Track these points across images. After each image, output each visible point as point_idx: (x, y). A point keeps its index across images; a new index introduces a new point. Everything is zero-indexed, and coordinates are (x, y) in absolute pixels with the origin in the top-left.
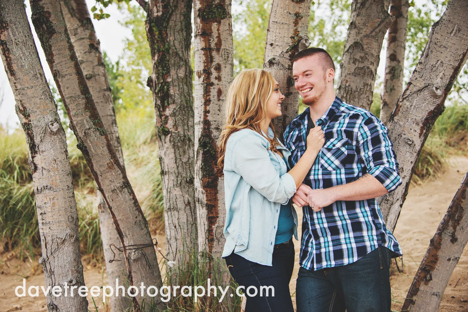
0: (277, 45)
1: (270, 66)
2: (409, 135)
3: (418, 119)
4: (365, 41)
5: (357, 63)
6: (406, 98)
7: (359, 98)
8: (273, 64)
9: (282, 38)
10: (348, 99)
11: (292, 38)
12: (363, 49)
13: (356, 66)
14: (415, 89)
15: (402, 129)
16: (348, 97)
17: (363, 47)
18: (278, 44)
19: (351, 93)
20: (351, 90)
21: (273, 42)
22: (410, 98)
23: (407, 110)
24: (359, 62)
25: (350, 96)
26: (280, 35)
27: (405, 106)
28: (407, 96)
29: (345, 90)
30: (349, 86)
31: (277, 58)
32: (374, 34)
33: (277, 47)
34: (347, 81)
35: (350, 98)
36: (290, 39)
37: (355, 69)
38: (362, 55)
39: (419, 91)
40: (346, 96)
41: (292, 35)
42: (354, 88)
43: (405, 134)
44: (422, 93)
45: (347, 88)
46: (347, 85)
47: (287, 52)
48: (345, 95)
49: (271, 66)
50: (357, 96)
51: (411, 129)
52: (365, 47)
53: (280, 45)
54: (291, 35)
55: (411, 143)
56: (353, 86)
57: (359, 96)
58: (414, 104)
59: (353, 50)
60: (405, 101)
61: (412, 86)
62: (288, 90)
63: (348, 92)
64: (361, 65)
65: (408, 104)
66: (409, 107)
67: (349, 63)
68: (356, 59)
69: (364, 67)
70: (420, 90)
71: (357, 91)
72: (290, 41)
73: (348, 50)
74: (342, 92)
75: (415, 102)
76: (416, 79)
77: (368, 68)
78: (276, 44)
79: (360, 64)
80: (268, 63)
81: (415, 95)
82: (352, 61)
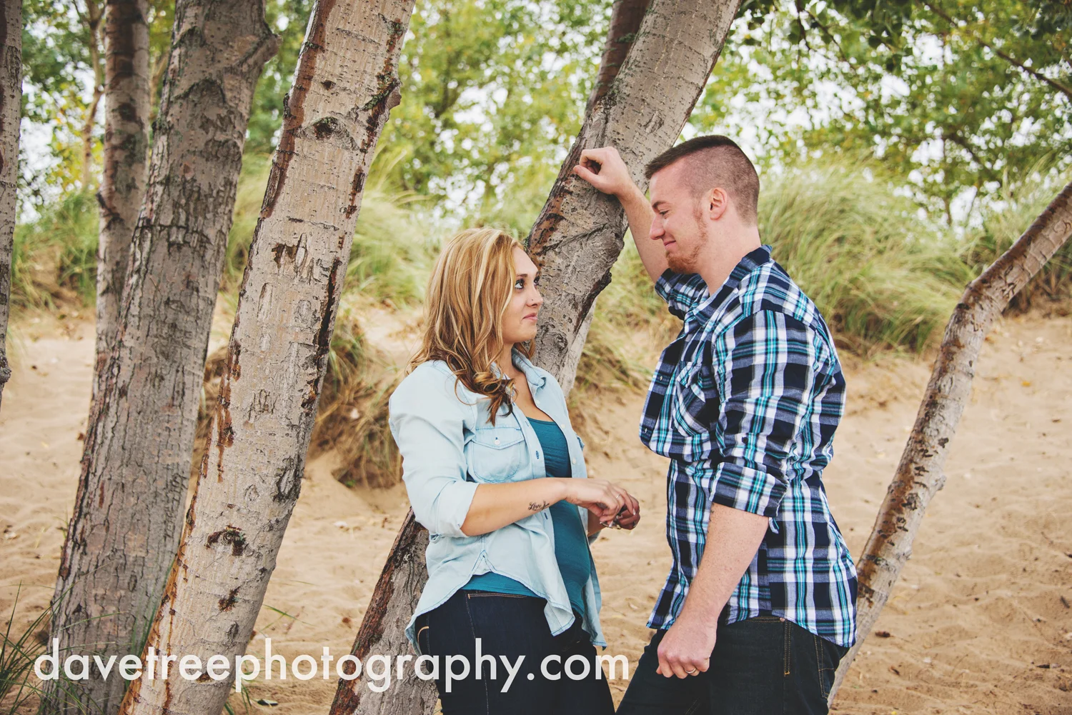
0: (345, 89)
1: (319, 136)
2: (560, 328)
3: (579, 295)
4: (229, 82)
5: (211, 129)
6: (553, 248)
7: (215, 214)
8: (329, 131)
9: (359, 73)
10: (191, 211)
11: (380, 77)
12: (224, 100)
13: (210, 136)
14: (573, 232)
15: (549, 315)
16: (192, 206)
17: (224, 96)
18: (348, 86)
19: (198, 199)
20: (199, 192)
21: (335, 80)
22: (564, 249)
23: (559, 275)
24: (216, 127)
25: (195, 204)
26: (356, 67)
27: (555, 266)
28: (553, 243)
29: (184, 188)
30: (194, 180)
31: (341, 121)
32: (245, 68)
33: (343, 94)
34: (187, 169)
35: (195, 209)
36: (376, 79)
37: (207, 144)
38: (224, 113)
39: (584, 236)
40: (187, 204)
41: (380, 71)
42: (205, 188)
43: (554, 327)
44: (589, 242)
45: (188, 186)
46: (188, 177)
47: (365, 110)
48: (183, 201)
49: (322, 137)
50: (211, 208)
51: (564, 316)
52: (229, 95)
53: (352, 89)
54: (378, 71)
55: (562, 345)
56: (203, 182)
57: (215, 207)
58: (573, 263)
59: (202, 96)
60: (551, 254)
61: (563, 223)
62: (352, 200)
63: (190, 196)
64: (221, 137)
65: (558, 260)
66: (562, 267)
67: (190, 126)
68: (208, 120)
69: (227, 141)
70: (587, 236)
71: (211, 196)
72: (375, 84)
73: (186, 95)
74: (175, 193)
75: (575, 258)
76: (574, 210)
77: (235, 145)
78: (342, 85)
79: (218, 133)
80: (313, 128)
81: (576, 244)
82: (197, 123)
